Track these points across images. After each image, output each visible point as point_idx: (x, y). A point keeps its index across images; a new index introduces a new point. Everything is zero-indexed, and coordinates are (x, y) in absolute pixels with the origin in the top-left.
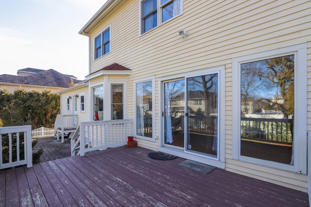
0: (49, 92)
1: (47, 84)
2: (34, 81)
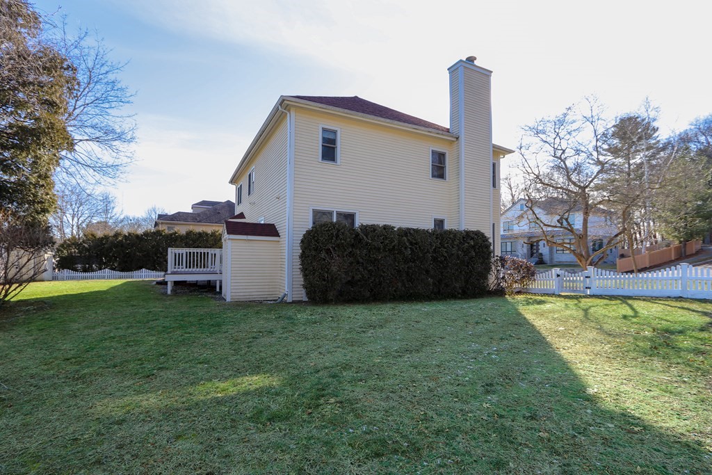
2: (207, 218)
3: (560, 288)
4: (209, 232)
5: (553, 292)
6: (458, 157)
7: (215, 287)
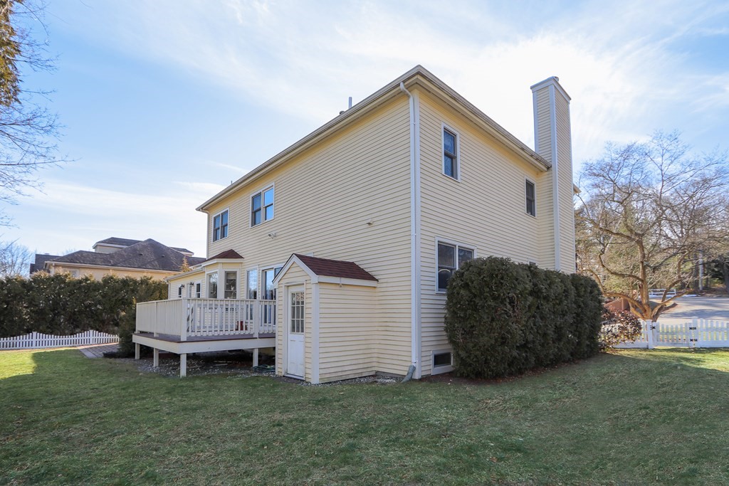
0: (151, 278)
1: (145, 265)
2: (124, 261)
3: (656, 340)
4: (139, 279)
5: (645, 346)
6: (551, 191)
7: (251, 359)
